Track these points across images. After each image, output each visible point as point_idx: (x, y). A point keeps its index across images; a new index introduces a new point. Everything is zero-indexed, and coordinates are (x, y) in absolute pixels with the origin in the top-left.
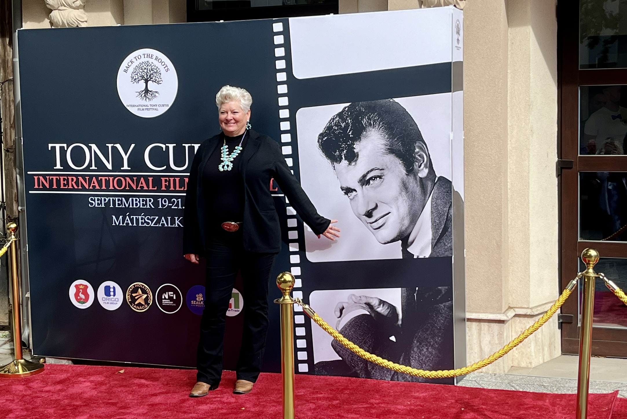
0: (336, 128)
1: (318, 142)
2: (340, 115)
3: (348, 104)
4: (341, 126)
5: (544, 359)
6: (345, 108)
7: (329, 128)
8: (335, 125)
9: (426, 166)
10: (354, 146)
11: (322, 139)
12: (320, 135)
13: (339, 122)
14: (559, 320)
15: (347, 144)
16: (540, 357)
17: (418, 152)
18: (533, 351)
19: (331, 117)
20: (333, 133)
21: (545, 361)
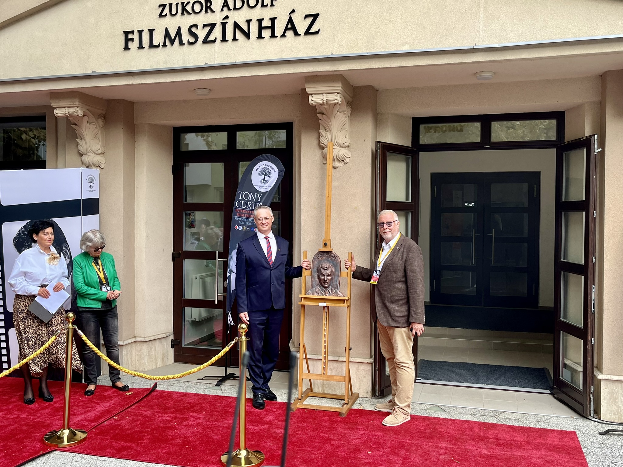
0: (23, 234)
1: (13, 242)
2: (24, 227)
3: (29, 221)
4: (25, 233)
5: (156, 366)
6: (28, 223)
7: (19, 234)
8: (22, 233)
9: (68, 258)
10: (32, 245)
11: (15, 241)
12: (14, 238)
13: (24, 231)
14: (172, 343)
15: (28, 244)
16: (153, 365)
17: (65, 249)
18: (146, 361)
19: (20, 228)
20: (21, 237)
21: (158, 367)
